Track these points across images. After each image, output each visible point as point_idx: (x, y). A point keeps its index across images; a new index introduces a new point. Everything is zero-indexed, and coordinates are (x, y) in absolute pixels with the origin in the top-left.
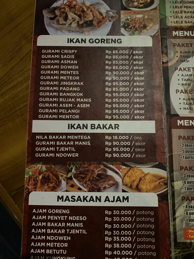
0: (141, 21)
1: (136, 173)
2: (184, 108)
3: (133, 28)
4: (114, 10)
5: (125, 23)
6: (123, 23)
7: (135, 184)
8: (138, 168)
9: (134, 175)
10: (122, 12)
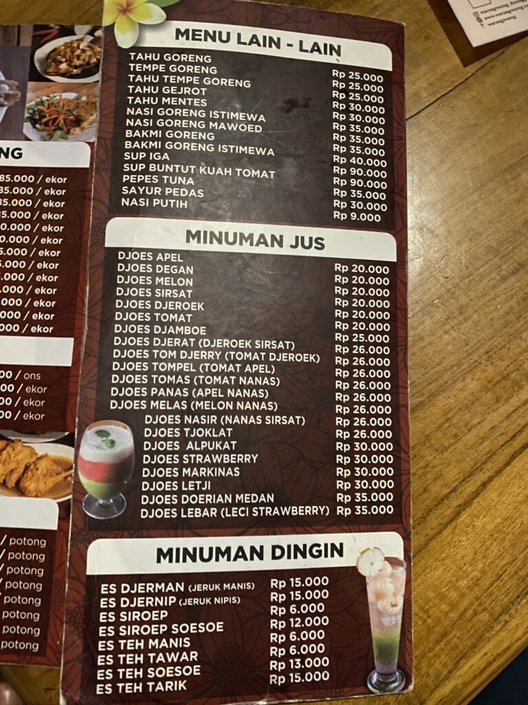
0: (71, 108)
1: (18, 455)
3: (50, 123)
4: (12, 81)
5: (34, 111)
6: (31, 111)
7: (14, 477)
8: (24, 444)
9: (15, 459)
10: (31, 84)
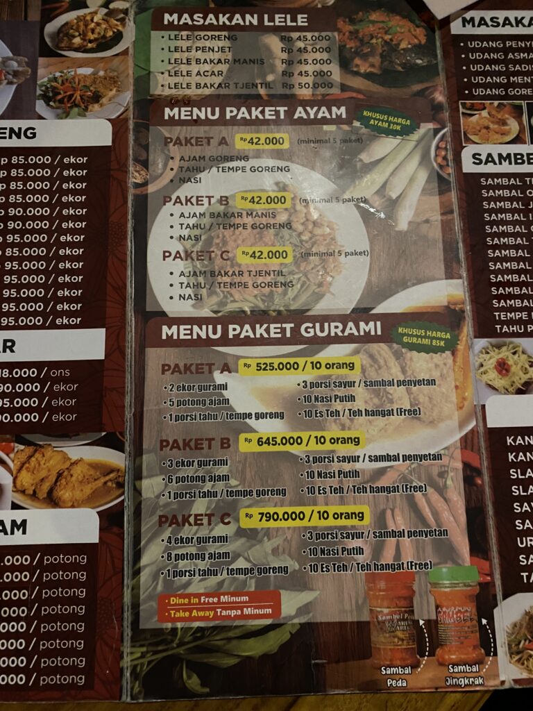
0: (88, 84)
1: (48, 461)
2: (180, 295)
3: (66, 100)
4: (22, 58)
5: (47, 88)
6: (43, 88)
7: (46, 487)
8: (55, 449)
9: (45, 466)
10: (41, 60)
